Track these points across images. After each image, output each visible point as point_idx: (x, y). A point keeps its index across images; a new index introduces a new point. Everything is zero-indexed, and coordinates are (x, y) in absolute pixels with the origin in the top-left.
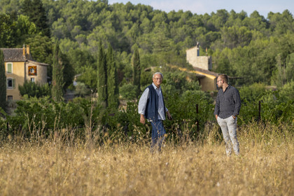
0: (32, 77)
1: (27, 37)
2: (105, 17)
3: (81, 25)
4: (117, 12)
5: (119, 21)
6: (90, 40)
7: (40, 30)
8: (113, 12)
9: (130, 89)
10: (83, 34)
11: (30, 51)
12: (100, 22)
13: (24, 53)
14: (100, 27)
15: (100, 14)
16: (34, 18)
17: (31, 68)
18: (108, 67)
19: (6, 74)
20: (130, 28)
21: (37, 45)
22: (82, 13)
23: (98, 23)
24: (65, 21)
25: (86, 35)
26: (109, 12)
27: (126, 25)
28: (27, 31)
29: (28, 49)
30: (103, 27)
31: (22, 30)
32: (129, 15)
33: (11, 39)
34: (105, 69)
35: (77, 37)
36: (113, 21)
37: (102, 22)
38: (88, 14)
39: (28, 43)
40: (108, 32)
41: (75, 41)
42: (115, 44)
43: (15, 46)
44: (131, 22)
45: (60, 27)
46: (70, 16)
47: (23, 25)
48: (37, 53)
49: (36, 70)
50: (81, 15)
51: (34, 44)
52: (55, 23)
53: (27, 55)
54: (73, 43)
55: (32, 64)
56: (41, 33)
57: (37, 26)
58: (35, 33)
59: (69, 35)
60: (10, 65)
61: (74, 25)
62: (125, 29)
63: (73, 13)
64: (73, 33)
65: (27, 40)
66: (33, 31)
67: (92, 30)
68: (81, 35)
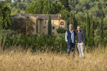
0: (62, 26)
1: (61, 11)
2: (96, 4)
3: (86, 7)
4: (100, 2)
5: (101, 5)
6: (89, 12)
7: (66, 8)
8: (99, 2)
9: (99, 31)
10: (87, 10)
11: (61, 16)
12: (94, 6)
13: (59, 17)
14: (93, 7)
15: (94, 3)
16: (64, 3)
17: (61, 22)
18: (91, 23)
19: (52, 24)
20: (105, 8)
21: (64, 14)
22: (87, 2)
23: (93, 6)
24: (80, 5)
25: (88, 10)
26: (97, 2)
27: (103, 7)
28: (61, 8)
29: (60, 15)
30: (95, 8)
31: (59, 8)
32: (105, 3)
33: (54, 11)
34: (89, 23)
35: (84, 11)
36: (99, 5)
37: (94, 5)
38: (89, 3)
39: (61, 13)
40: (96, 10)
41: (84, 12)
42: (99, 14)
43: (56, 14)
44: (106, 6)
45: (78, 7)
46: (82, 3)
47: (59, 6)
48: (64, 17)
49: (63, 23)
50: (86, 3)
51: (63, 13)
52: (76, 6)
53: (60, 17)
54: (83, 13)
55: (62, 21)
56: (66, 9)
57: (65, 6)
58: (64, 9)
59: (81, 10)
60: (53, 21)
61: (83, 6)
62: (103, 8)
63: (83, 2)
64: (83, 10)
65: (60, 11)
66: (63, 8)
67: (90, 8)
68: (86, 10)
